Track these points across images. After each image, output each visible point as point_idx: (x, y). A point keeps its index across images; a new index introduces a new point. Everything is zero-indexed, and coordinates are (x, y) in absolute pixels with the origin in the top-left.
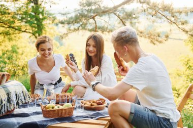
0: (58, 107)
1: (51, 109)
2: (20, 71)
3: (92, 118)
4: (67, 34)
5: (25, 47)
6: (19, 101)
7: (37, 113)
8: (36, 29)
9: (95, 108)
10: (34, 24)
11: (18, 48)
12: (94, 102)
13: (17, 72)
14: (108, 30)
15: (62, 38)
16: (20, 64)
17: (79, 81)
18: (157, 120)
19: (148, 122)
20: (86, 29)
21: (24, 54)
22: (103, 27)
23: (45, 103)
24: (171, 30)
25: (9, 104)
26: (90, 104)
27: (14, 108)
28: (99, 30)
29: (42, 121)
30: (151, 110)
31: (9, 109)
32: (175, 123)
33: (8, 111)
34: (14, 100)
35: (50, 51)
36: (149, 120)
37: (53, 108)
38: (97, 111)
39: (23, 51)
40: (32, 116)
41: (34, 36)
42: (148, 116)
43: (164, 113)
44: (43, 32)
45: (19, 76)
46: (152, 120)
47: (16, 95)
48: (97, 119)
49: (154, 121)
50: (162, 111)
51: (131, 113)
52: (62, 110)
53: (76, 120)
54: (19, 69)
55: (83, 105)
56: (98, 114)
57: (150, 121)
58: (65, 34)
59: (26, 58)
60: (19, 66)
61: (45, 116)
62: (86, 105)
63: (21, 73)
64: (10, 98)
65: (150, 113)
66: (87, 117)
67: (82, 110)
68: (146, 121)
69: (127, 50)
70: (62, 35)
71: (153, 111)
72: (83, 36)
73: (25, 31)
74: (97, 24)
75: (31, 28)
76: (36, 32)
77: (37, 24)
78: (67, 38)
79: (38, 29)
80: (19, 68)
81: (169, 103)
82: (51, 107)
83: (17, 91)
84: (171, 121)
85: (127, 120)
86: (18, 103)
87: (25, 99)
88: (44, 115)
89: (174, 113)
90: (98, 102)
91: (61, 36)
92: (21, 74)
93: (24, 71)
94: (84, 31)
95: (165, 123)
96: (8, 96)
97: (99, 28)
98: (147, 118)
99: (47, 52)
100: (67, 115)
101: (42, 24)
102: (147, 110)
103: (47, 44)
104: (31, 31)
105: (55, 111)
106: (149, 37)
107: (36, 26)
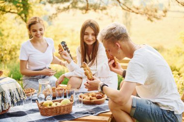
0: (56, 105)
1: (49, 107)
2: (8, 56)
3: (92, 114)
4: (56, 14)
5: (11, 28)
6: (14, 100)
7: (34, 111)
8: (22, 9)
9: (94, 102)
10: (19, 3)
11: (3, 30)
12: (93, 96)
13: (4, 57)
14: (100, 8)
15: (51, 19)
16: (7, 48)
17: (74, 71)
18: (161, 113)
19: (151, 116)
20: (76, 8)
21: (10, 36)
22: (95, 5)
23: (41, 99)
24: (169, 5)
25: (3, 104)
26: (89, 98)
27: (9, 106)
28: (91, 8)
29: (41, 120)
30: (153, 103)
31: (4, 109)
32: (180, 115)
33: (3, 111)
34: (9, 98)
35: (42, 32)
36: (152, 113)
37: (50, 105)
38: (97, 106)
39: (9, 33)
40: (28, 115)
41: (20, 17)
42: (151, 109)
43: (167, 106)
44: (30, 11)
45: (6, 61)
46: (156, 113)
47: (10, 93)
48: (98, 115)
49: (157, 114)
50: (165, 104)
51: (133, 107)
52: (60, 107)
53: (76, 117)
54: (6, 54)
55: (82, 99)
56: (98, 109)
57: (153, 115)
58: (53, 14)
59: (12, 41)
60: (5, 50)
61: (42, 115)
62: (84, 100)
63: (8, 57)
64: (4, 97)
65: (153, 106)
66: (87, 113)
67: (81, 105)
68: (149, 115)
69: (119, 46)
70: (51, 15)
71: (156, 103)
72: (74, 15)
73: (9, 12)
74: (89, 2)
75: (16, 8)
76: (22, 12)
77: (22, 3)
78: (56, 18)
79: (24, 9)
80: (6, 52)
81: (173, 94)
82: (49, 104)
83: (11, 89)
84: (175, 113)
85: (129, 114)
86: (13, 102)
87: (20, 96)
88: (41, 113)
89: (178, 105)
90: (97, 95)
91: (50, 17)
92: (8, 59)
93: (12, 55)
94: (75, 10)
95: (169, 116)
96: (2, 95)
97: (91, 6)
98: (149, 111)
99: (39, 32)
100: (66, 112)
101: (28, 4)
102: (149, 103)
103: (38, 24)
104: (16, 11)
105: (53, 108)
106: (146, 14)
107: (22, 5)
